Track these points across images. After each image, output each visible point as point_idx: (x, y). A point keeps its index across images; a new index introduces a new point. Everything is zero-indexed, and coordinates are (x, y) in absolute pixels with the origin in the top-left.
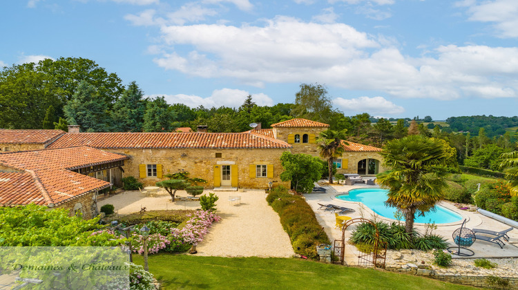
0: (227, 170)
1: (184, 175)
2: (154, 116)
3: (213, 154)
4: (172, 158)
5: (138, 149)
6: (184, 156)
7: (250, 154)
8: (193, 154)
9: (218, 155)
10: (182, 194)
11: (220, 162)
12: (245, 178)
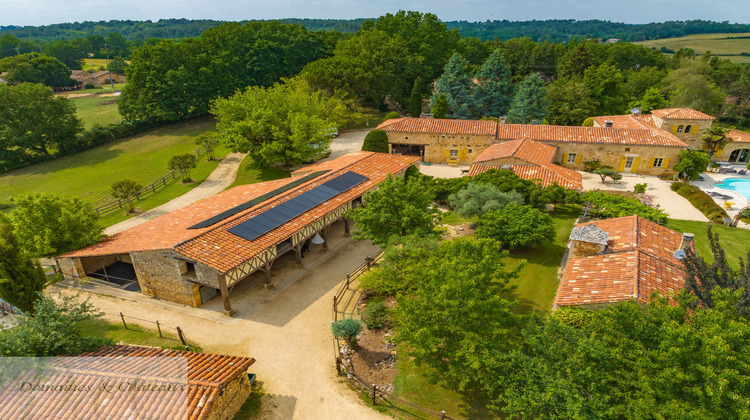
0: (629, 162)
1: (597, 162)
2: (531, 94)
3: (624, 149)
4: (591, 150)
5: (565, 142)
6: (600, 149)
7: (652, 150)
8: (608, 148)
9: (628, 150)
10: (608, 179)
11: (627, 155)
12: (644, 167)
